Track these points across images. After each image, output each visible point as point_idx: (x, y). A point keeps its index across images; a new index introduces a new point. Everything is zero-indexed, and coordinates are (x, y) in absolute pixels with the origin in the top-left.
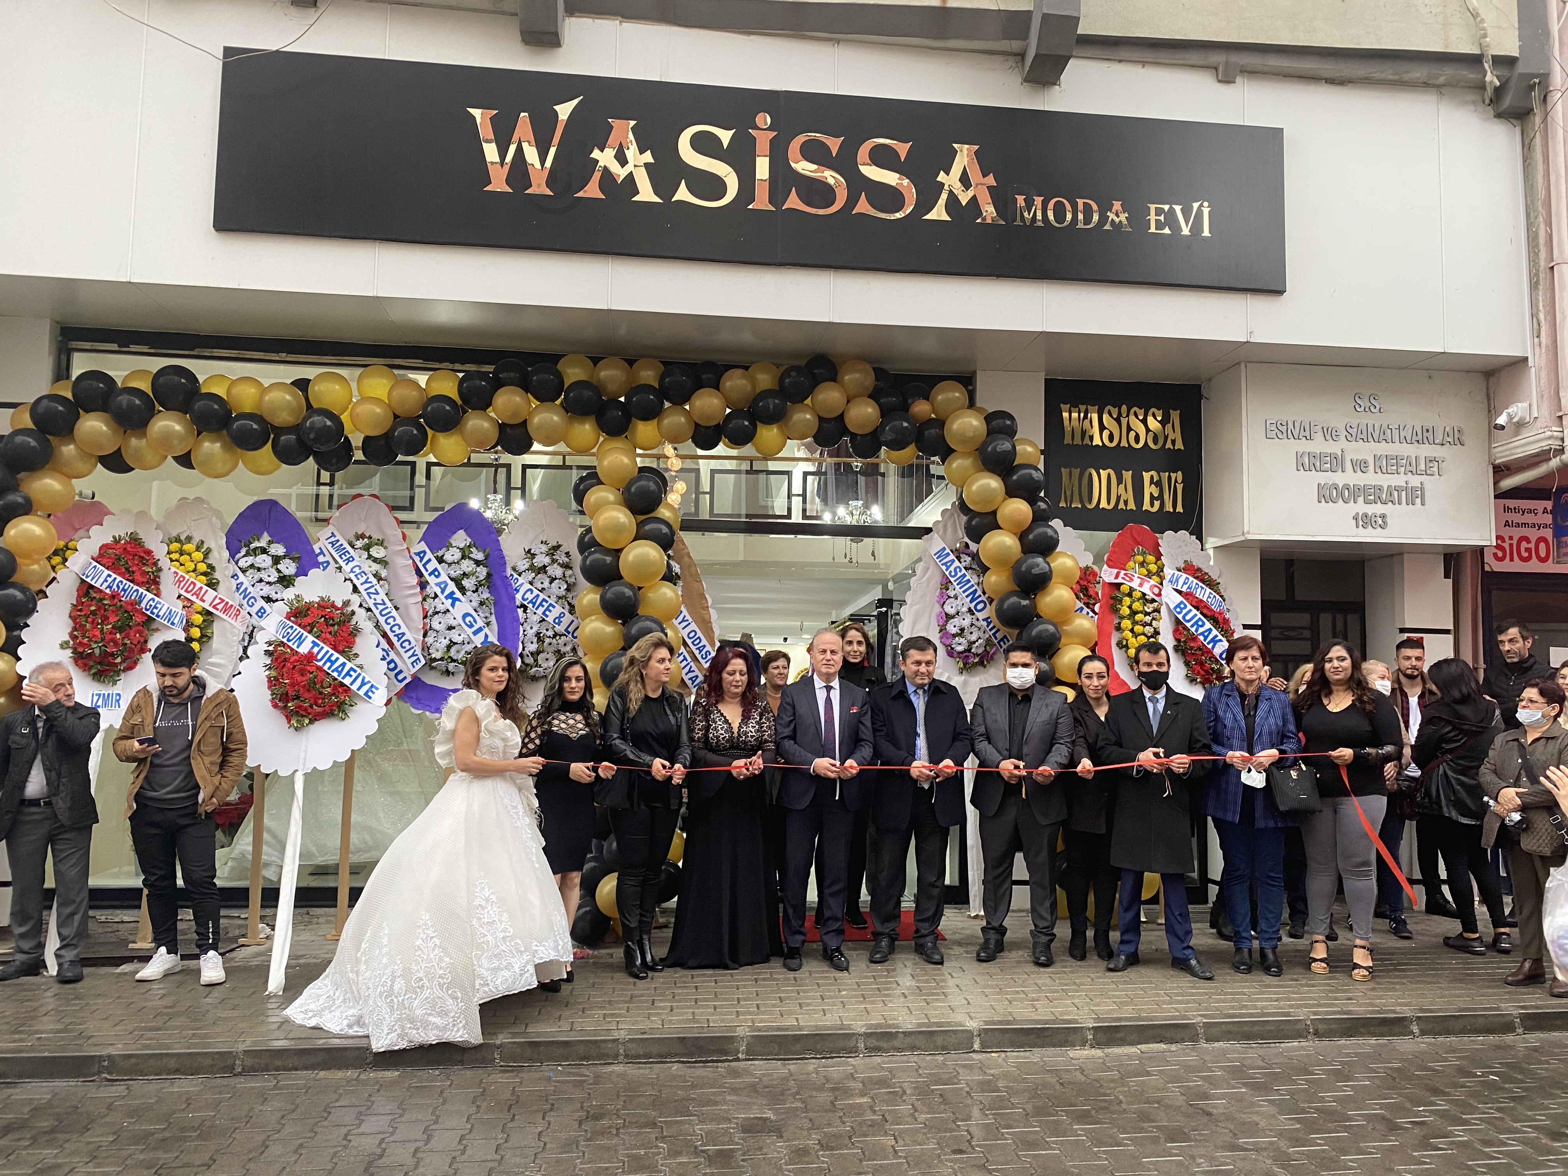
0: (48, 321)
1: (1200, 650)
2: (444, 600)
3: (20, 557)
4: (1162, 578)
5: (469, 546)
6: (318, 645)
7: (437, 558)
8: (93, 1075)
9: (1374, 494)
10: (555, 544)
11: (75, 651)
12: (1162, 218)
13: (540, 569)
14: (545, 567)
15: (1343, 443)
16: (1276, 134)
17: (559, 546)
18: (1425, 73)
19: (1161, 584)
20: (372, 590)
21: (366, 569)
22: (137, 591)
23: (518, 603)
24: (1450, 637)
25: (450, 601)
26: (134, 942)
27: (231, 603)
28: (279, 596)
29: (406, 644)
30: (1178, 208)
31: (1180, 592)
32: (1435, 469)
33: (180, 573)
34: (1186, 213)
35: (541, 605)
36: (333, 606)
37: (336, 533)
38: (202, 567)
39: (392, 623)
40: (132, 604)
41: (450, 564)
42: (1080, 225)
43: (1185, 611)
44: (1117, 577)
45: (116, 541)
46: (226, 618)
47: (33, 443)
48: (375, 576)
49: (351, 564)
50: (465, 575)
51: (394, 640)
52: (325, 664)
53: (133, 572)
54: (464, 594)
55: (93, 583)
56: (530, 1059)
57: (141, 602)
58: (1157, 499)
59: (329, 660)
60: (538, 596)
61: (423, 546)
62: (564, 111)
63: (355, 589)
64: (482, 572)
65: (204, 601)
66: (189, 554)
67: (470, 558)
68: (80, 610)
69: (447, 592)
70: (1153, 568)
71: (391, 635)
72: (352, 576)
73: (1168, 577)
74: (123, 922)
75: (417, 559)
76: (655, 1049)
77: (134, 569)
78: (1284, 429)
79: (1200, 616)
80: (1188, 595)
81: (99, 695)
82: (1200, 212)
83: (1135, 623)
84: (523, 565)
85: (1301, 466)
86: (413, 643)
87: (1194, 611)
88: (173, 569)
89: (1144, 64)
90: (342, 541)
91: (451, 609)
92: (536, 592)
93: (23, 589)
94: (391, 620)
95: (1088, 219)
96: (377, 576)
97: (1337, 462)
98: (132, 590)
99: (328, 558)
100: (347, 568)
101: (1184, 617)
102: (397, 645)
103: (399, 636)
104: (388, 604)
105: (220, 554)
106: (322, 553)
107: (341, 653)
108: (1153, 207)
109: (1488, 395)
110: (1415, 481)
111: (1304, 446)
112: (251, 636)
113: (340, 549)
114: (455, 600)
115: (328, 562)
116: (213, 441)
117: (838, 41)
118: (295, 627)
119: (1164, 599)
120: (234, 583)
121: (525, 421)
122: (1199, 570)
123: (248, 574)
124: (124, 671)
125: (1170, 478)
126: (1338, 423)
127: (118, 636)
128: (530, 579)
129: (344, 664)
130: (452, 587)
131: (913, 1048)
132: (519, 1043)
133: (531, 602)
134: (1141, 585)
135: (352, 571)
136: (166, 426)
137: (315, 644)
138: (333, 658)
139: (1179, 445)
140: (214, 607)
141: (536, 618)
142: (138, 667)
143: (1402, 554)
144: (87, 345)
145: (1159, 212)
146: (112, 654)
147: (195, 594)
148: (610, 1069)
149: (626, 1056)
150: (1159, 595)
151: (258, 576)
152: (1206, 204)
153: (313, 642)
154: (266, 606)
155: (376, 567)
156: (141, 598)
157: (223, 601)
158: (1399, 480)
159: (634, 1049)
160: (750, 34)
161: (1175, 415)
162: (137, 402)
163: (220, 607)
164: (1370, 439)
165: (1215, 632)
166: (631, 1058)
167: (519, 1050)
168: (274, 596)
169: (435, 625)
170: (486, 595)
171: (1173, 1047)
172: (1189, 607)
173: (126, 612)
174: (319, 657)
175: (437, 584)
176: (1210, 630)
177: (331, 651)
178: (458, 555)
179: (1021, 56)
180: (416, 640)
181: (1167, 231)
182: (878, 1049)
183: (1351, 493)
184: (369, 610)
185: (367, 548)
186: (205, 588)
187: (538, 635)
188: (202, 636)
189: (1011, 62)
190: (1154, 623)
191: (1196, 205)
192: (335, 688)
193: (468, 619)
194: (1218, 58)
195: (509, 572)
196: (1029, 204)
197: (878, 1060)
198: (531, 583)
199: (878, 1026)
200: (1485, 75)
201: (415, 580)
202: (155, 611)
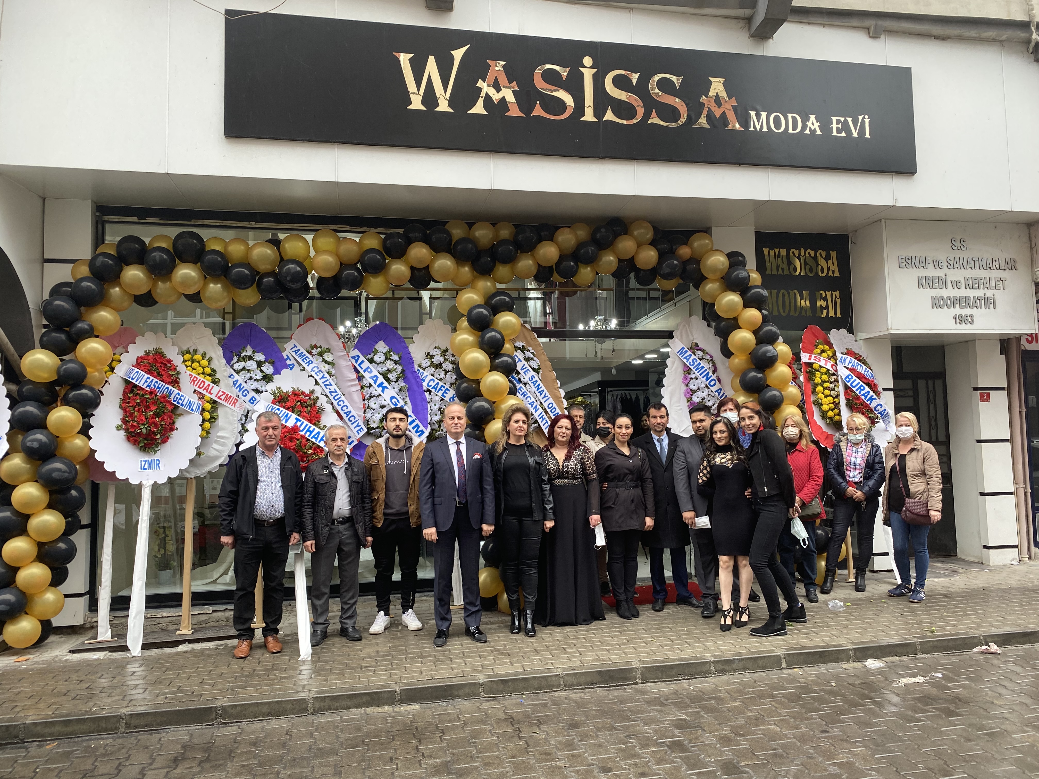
0: (89, 203)
1: (862, 405)
2: (377, 388)
3: (90, 367)
4: (836, 360)
5: (389, 352)
6: (300, 421)
7: (368, 360)
8: (213, 720)
9: (965, 302)
10: (445, 348)
11: (127, 430)
12: (840, 126)
13: (437, 365)
14: (440, 364)
15: (945, 270)
16: (908, 71)
17: (447, 350)
18: (995, 33)
19: (836, 363)
20: (327, 383)
21: (323, 369)
22: (168, 388)
23: (425, 389)
24: (1005, 392)
25: (381, 388)
26: (179, 630)
27: (230, 395)
28: (263, 389)
29: (352, 419)
30: (850, 120)
31: (847, 368)
32: (1001, 285)
33: (194, 375)
34: (855, 122)
35: (440, 389)
36: (303, 393)
37: (297, 345)
38: (208, 370)
39: (342, 405)
40: (164, 397)
41: (378, 364)
42: (791, 131)
43: (852, 381)
44: (810, 359)
45: (147, 354)
46: (228, 405)
47: (93, 286)
48: (328, 373)
49: (311, 366)
50: (389, 371)
51: (344, 416)
52: (306, 433)
53: (162, 375)
54: (390, 383)
55: (137, 383)
56: (503, 692)
57: (170, 396)
58: (825, 309)
59: (308, 430)
60: (438, 383)
61: (356, 352)
62: (458, 54)
63: (317, 383)
64: (399, 368)
65: (211, 394)
66: (199, 362)
67: (391, 359)
68: (128, 403)
69: (378, 383)
70: (830, 353)
71: (342, 413)
72: (313, 373)
73: (839, 359)
74: (163, 617)
75: (354, 361)
76: (583, 680)
77: (163, 373)
78: (909, 261)
79: (861, 383)
80: (851, 370)
81: (146, 461)
82: (863, 122)
83: (825, 389)
84: (426, 363)
85: (920, 285)
86: (357, 418)
87: (858, 381)
88: (188, 373)
89: (824, 26)
90: (302, 350)
91: (382, 394)
92: (436, 381)
93: (91, 389)
94: (341, 403)
95: (795, 127)
96: (329, 373)
97: (942, 283)
98: (163, 387)
99: (293, 362)
100: (309, 368)
101: (851, 384)
102: (346, 419)
103: (347, 414)
104: (339, 392)
105: (219, 361)
106: (288, 358)
107: (315, 425)
108: (834, 119)
109: (1030, 238)
110: (989, 293)
111: (922, 272)
112: (247, 416)
113: (301, 355)
114: (384, 388)
115: (293, 365)
116: (216, 283)
117: (632, 9)
118: (281, 409)
119: (839, 373)
120: (231, 381)
121: (428, 266)
122: (857, 354)
123: (241, 374)
124: (161, 444)
125: (832, 295)
126: (942, 257)
127: (157, 420)
128: (432, 372)
129: (319, 433)
130: (381, 379)
131: (745, 669)
132: (494, 681)
133: (434, 388)
134: (826, 364)
135: (312, 370)
136: (186, 274)
137: (298, 420)
138: (311, 429)
139: (837, 274)
140: (219, 398)
141: (438, 398)
142: (170, 441)
143: (975, 340)
144: (116, 218)
145: (838, 122)
146: (154, 433)
147: (205, 389)
148: (557, 694)
149: (565, 685)
150: (836, 370)
151: (248, 375)
152: (867, 117)
153: (296, 419)
154: (256, 396)
155: (328, 367)
156: (170, 393)
157: (224, 393)
158: (979, 293)
159: (570, 680)
160: (575, 4)
161: (833, 254)
162: (165, 256)
163: (223, 397)
164: (962, 267)
165: (871, 393)
166: (568, 686)
167: (495, 686)
168: (261, 389)
169: (372, 404)
170: (403, 384)
171: (905, 658)
172: (855, 378)
173: (161, 403)
174: (301, 428)
175: (370, 378)
176: (869, 392)
177: (310, 424)
178: (383, 358)
179: (749, 20)
180: (359, 416)
181: (843, 134)
182: (724, 671)
183: (952, 302)
184: (327, 396)
185: (321, 354)
186: (212, 385)
187: (440, 409)
188: (211, 418)
189: (742, 23)
190: (836, 389)
191: (861, 118)
192: (315, 449)
193: (394, 400)
194: (870, 23)
195: (417, 368)
196: (758, 116)
197: (726, 678)
198: (433, 375)
199: (719, 656)
200: (1032, 34)
201: (354, 376)
202: (180, 402)
